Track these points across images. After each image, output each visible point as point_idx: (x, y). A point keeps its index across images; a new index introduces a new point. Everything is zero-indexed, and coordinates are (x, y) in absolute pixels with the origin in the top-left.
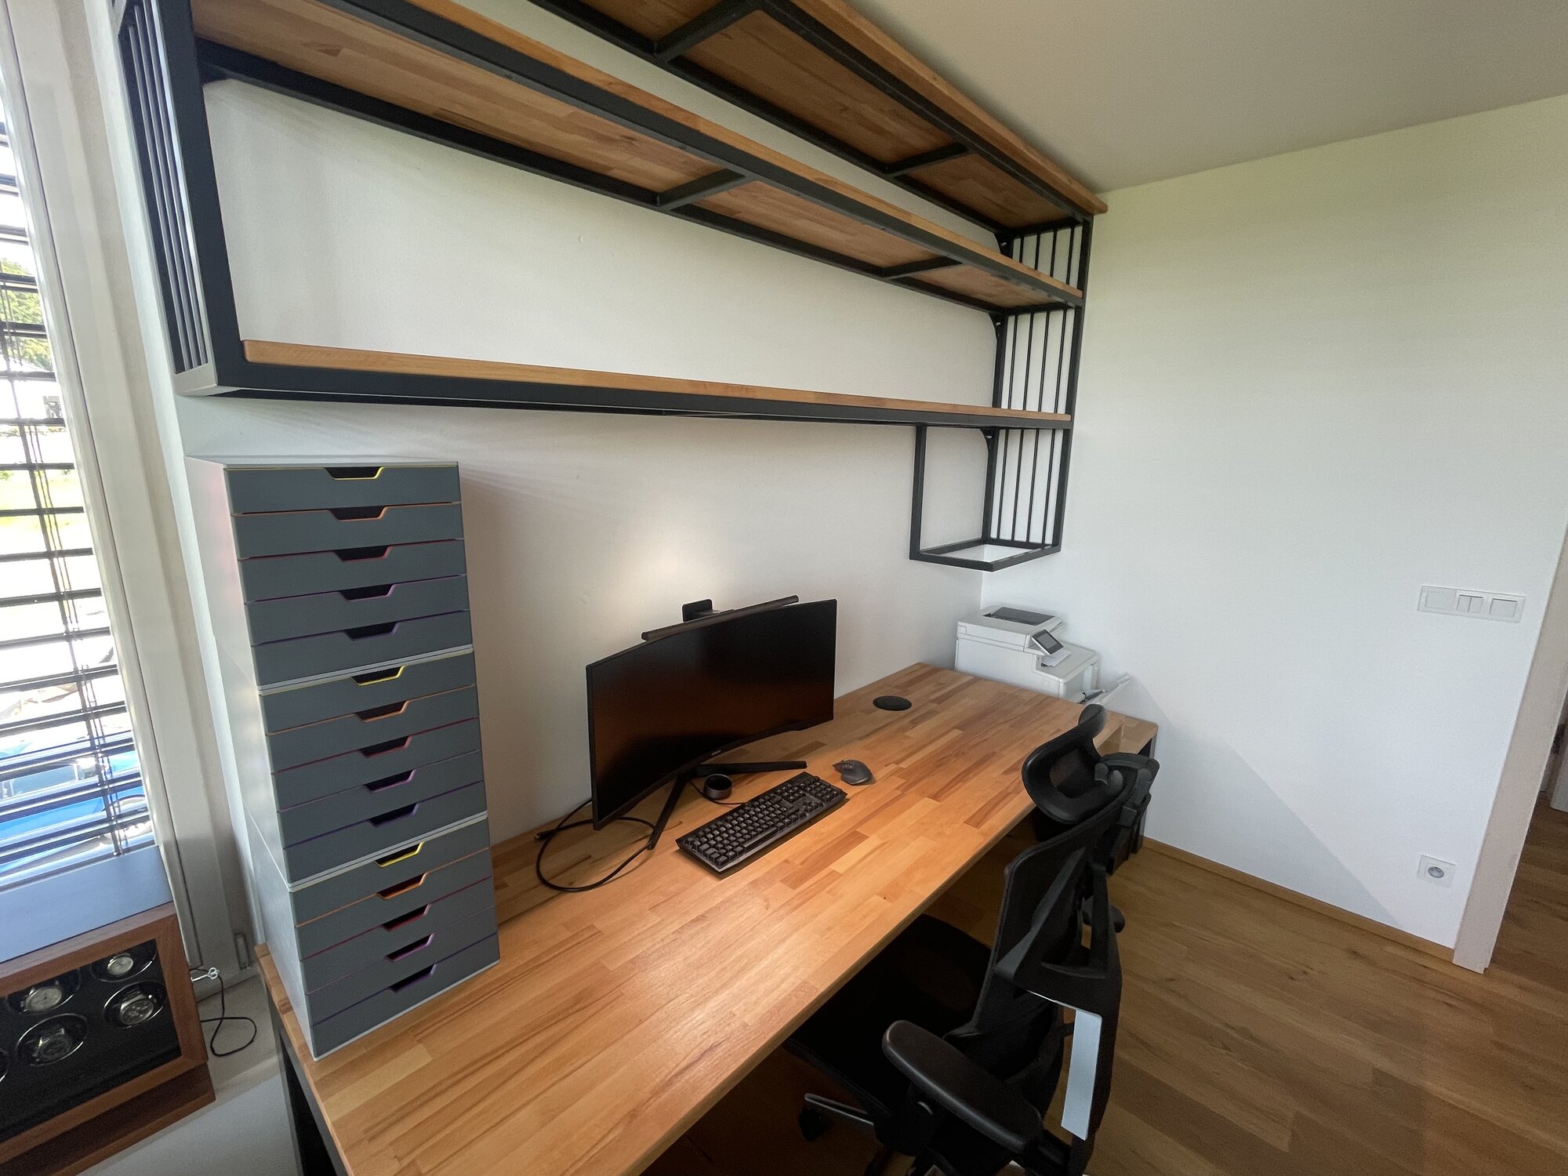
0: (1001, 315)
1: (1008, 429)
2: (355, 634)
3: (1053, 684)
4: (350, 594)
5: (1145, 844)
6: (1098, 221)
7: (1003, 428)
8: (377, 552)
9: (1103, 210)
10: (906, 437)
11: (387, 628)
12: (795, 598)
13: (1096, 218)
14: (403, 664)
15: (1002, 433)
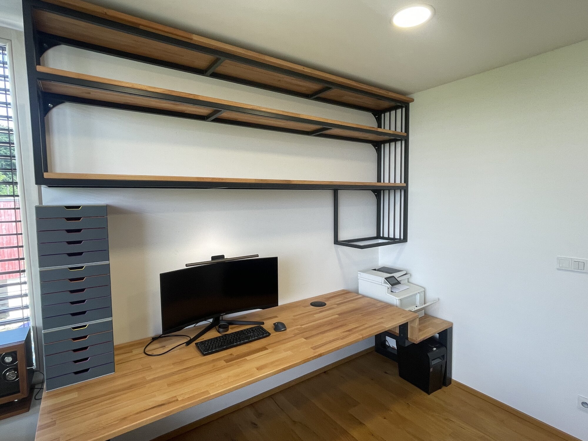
0: (378, 145)
1: (384, 190)
2: (70, 255)
3: (394, 300)
4: (69, 243)
5: (452, 383)
6: (411, 105)
7: (382, 190)
8: (79, 231)
9: (412, 100)
10: (329, 195)
11: (80, 254)
12: (257, 256)
13: (410, 104)
14: (85, 265)
15: (382, 191)
